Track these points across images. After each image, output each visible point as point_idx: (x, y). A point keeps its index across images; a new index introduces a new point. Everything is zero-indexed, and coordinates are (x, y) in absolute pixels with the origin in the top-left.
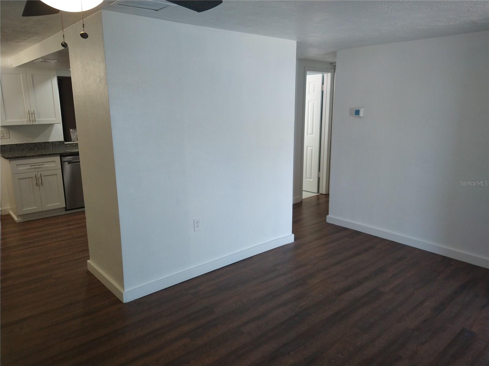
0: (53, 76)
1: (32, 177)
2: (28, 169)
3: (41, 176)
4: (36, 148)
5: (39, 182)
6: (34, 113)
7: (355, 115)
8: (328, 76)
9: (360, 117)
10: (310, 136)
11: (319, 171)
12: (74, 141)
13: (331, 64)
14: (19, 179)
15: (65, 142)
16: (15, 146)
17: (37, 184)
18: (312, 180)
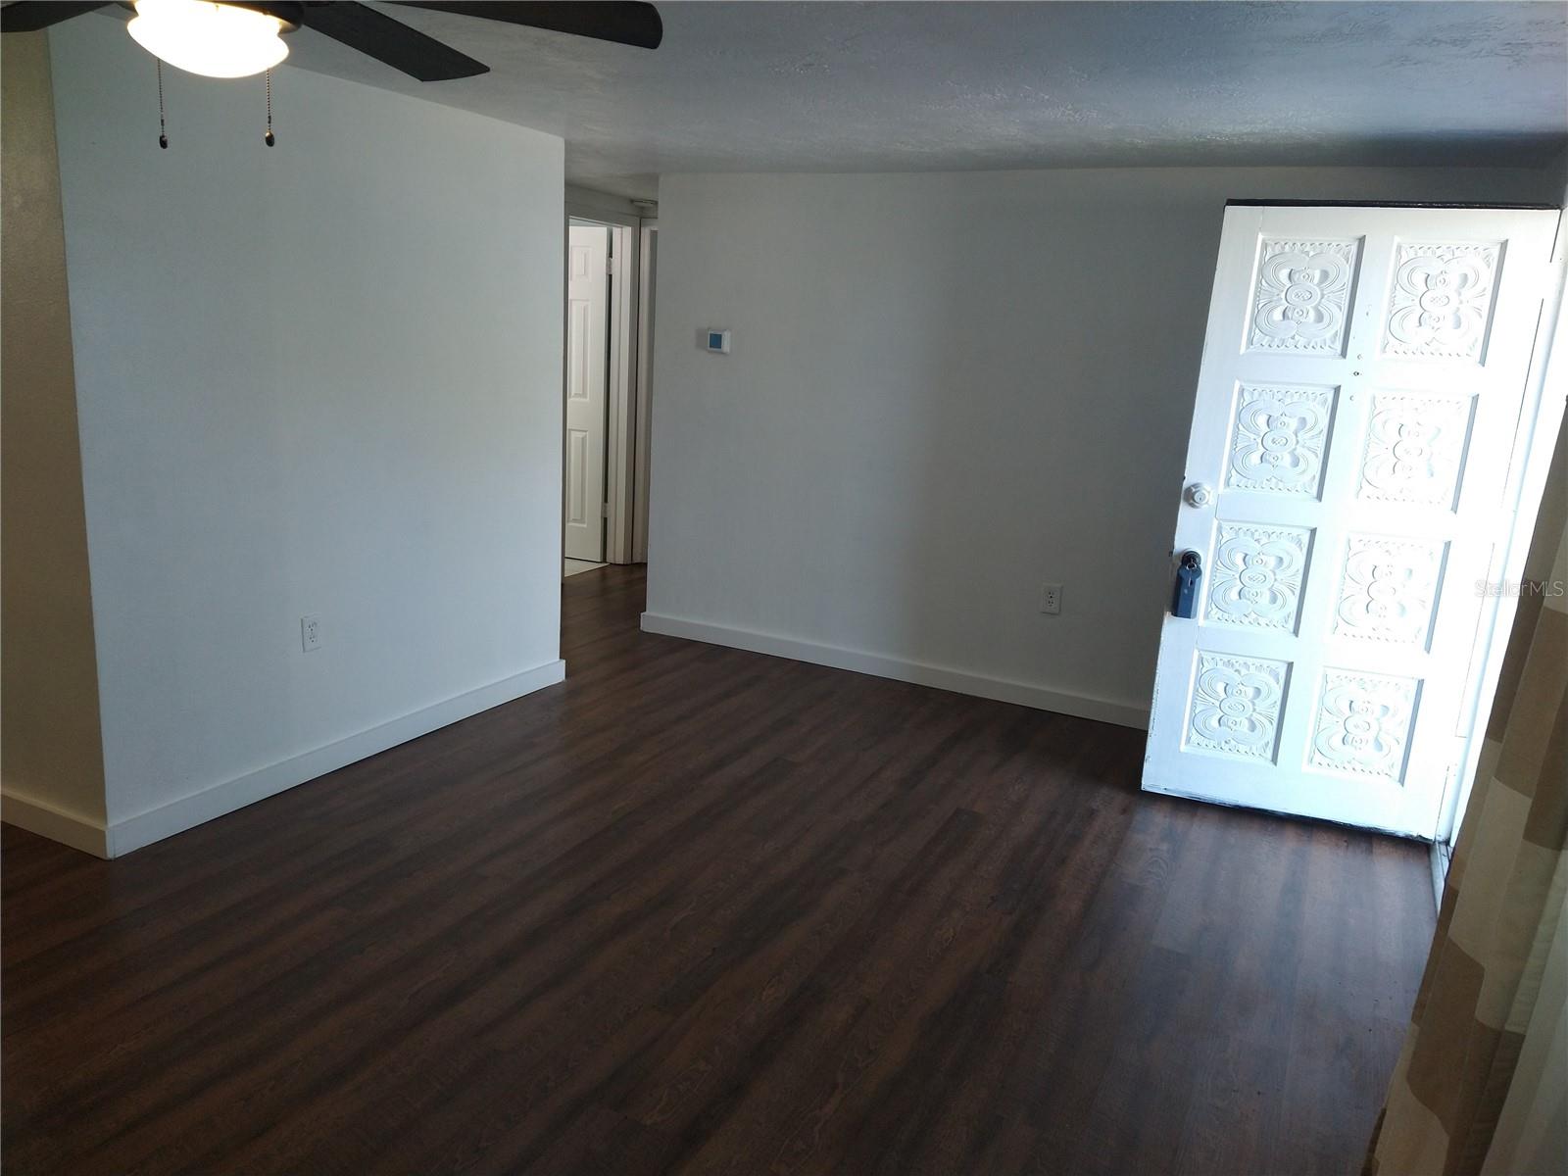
7: (710, 346)
8: (624, 236)
9: (722, 353)
10: (577, 399)
11: (606, 499)
13: (632, 201)
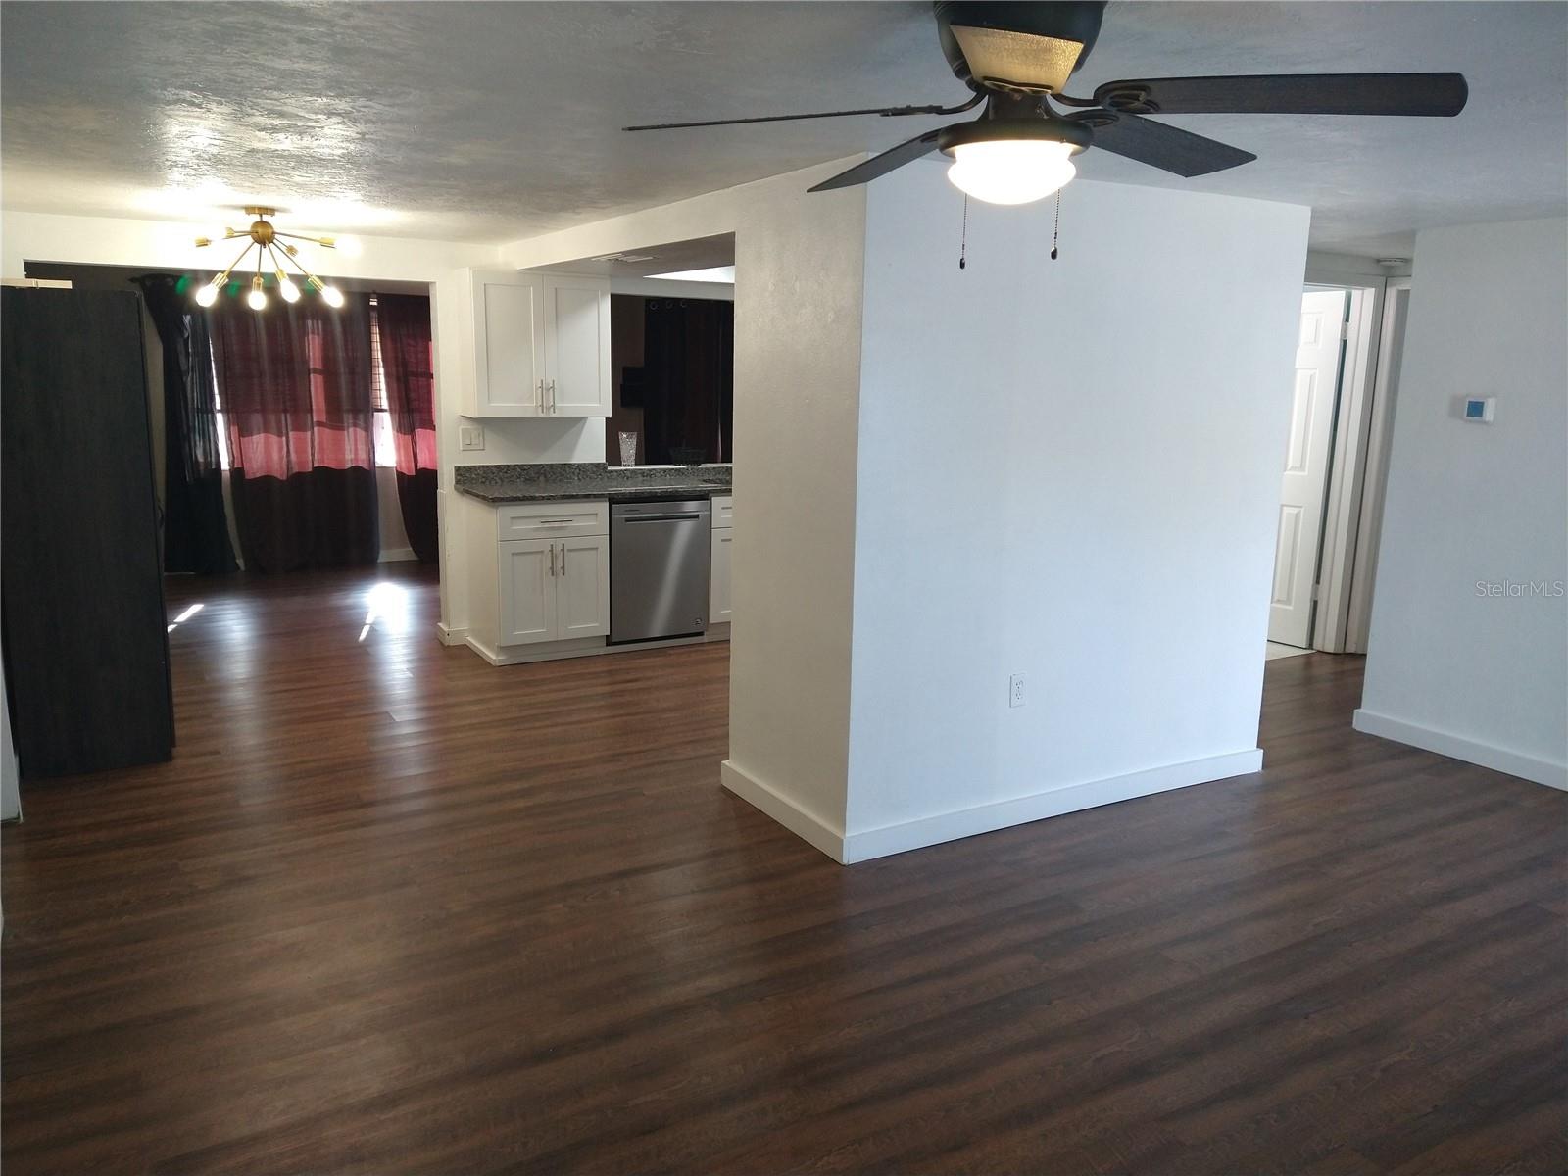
0: (603, 295)
1: (542, 552)
2: (537, 529)
3: (563, 550)
4: (542, 478)
5: (557, 564)
6: (553, 387)
7: (1468, 415)
8: (1364, 299)
9: (1485, 423)
10: (1294, 473)
11: (1318, 581)
12: (625, 466)
13: (1378, 261)
14: (513, 554)
15: (610, 465)
16: (494, 470)
17: (552, 568)
18: (1291, 608)
